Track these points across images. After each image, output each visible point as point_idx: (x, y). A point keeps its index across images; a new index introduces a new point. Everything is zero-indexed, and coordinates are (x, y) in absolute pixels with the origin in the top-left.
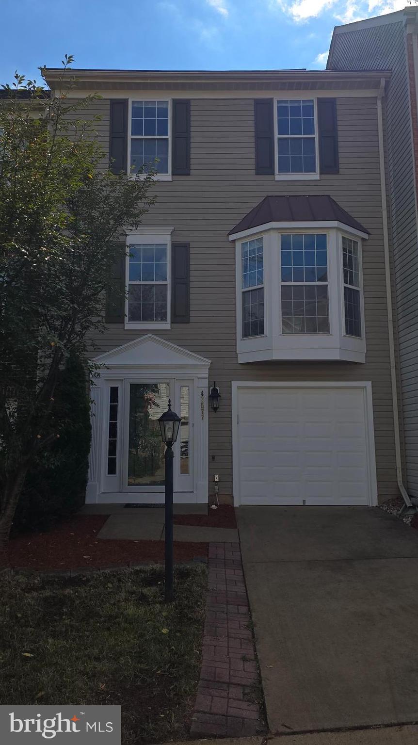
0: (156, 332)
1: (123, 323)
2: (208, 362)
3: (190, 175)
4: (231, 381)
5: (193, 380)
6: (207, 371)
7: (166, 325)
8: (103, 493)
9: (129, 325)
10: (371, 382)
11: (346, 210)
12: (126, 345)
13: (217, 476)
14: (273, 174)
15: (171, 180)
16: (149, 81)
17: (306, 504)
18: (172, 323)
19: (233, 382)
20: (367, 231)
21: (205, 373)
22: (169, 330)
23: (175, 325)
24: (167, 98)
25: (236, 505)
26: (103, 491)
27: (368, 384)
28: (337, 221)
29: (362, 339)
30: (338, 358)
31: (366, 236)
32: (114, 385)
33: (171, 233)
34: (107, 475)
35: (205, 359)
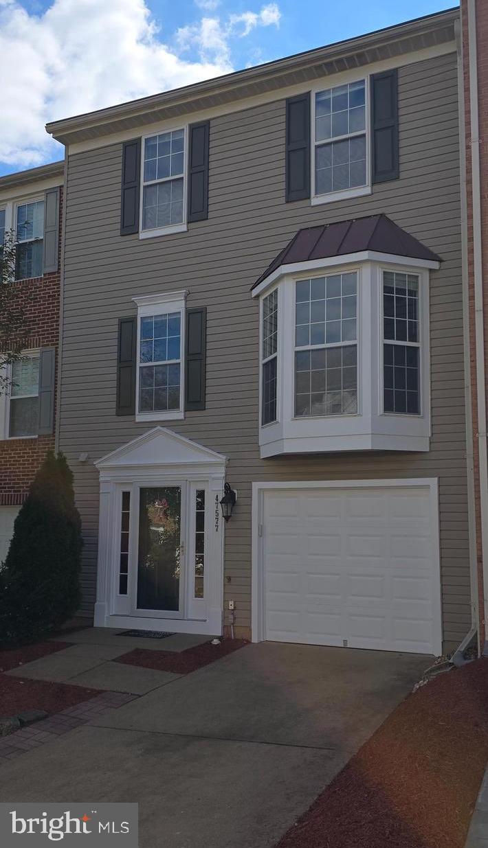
0: (164, 423)
1: (134, 414)
2: (222, 459)
3: (207, 219)
4: (251, 482)
5: (207, 481)
6: (223, 470)
7: (178, 415)
8: (114, 615)
9: (141, 417)
10: (436, 479)
11: (408, 230)
12: (133, 442)
13: (231, 603)
14: (309, 198)
15: (185, 229)
16: (156, 109)
17: (348, 647)
18: (185, 411)
19: (253, 483)
20: (438, 257)
21: (221, 472)
22: (181, 420)
23: (189, 414)
24: (182, 125)
25: (255, 640)
26: (114, 613)
27: (433, 482)
28: (367, 252)
29: (422, 418)
30: (368, 447)
31: (435, 265)
32: (126, 490)
33: (186, 297)
34: (119, 595)
35: (218, 455)
